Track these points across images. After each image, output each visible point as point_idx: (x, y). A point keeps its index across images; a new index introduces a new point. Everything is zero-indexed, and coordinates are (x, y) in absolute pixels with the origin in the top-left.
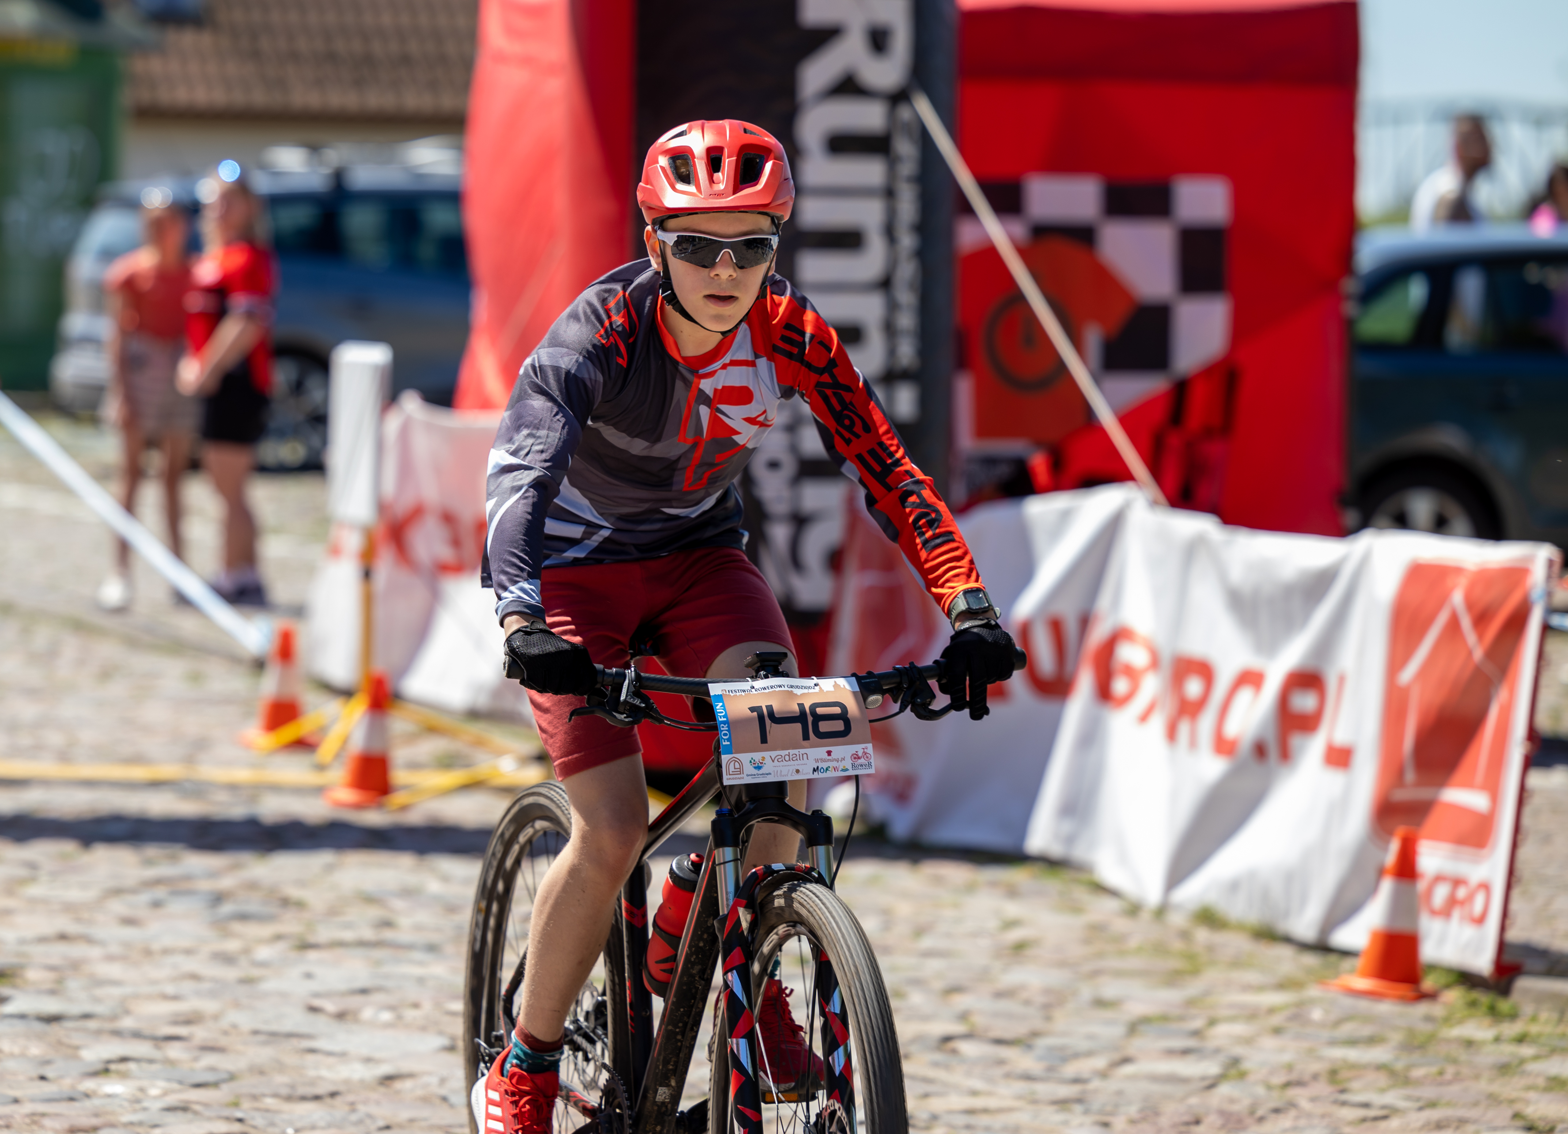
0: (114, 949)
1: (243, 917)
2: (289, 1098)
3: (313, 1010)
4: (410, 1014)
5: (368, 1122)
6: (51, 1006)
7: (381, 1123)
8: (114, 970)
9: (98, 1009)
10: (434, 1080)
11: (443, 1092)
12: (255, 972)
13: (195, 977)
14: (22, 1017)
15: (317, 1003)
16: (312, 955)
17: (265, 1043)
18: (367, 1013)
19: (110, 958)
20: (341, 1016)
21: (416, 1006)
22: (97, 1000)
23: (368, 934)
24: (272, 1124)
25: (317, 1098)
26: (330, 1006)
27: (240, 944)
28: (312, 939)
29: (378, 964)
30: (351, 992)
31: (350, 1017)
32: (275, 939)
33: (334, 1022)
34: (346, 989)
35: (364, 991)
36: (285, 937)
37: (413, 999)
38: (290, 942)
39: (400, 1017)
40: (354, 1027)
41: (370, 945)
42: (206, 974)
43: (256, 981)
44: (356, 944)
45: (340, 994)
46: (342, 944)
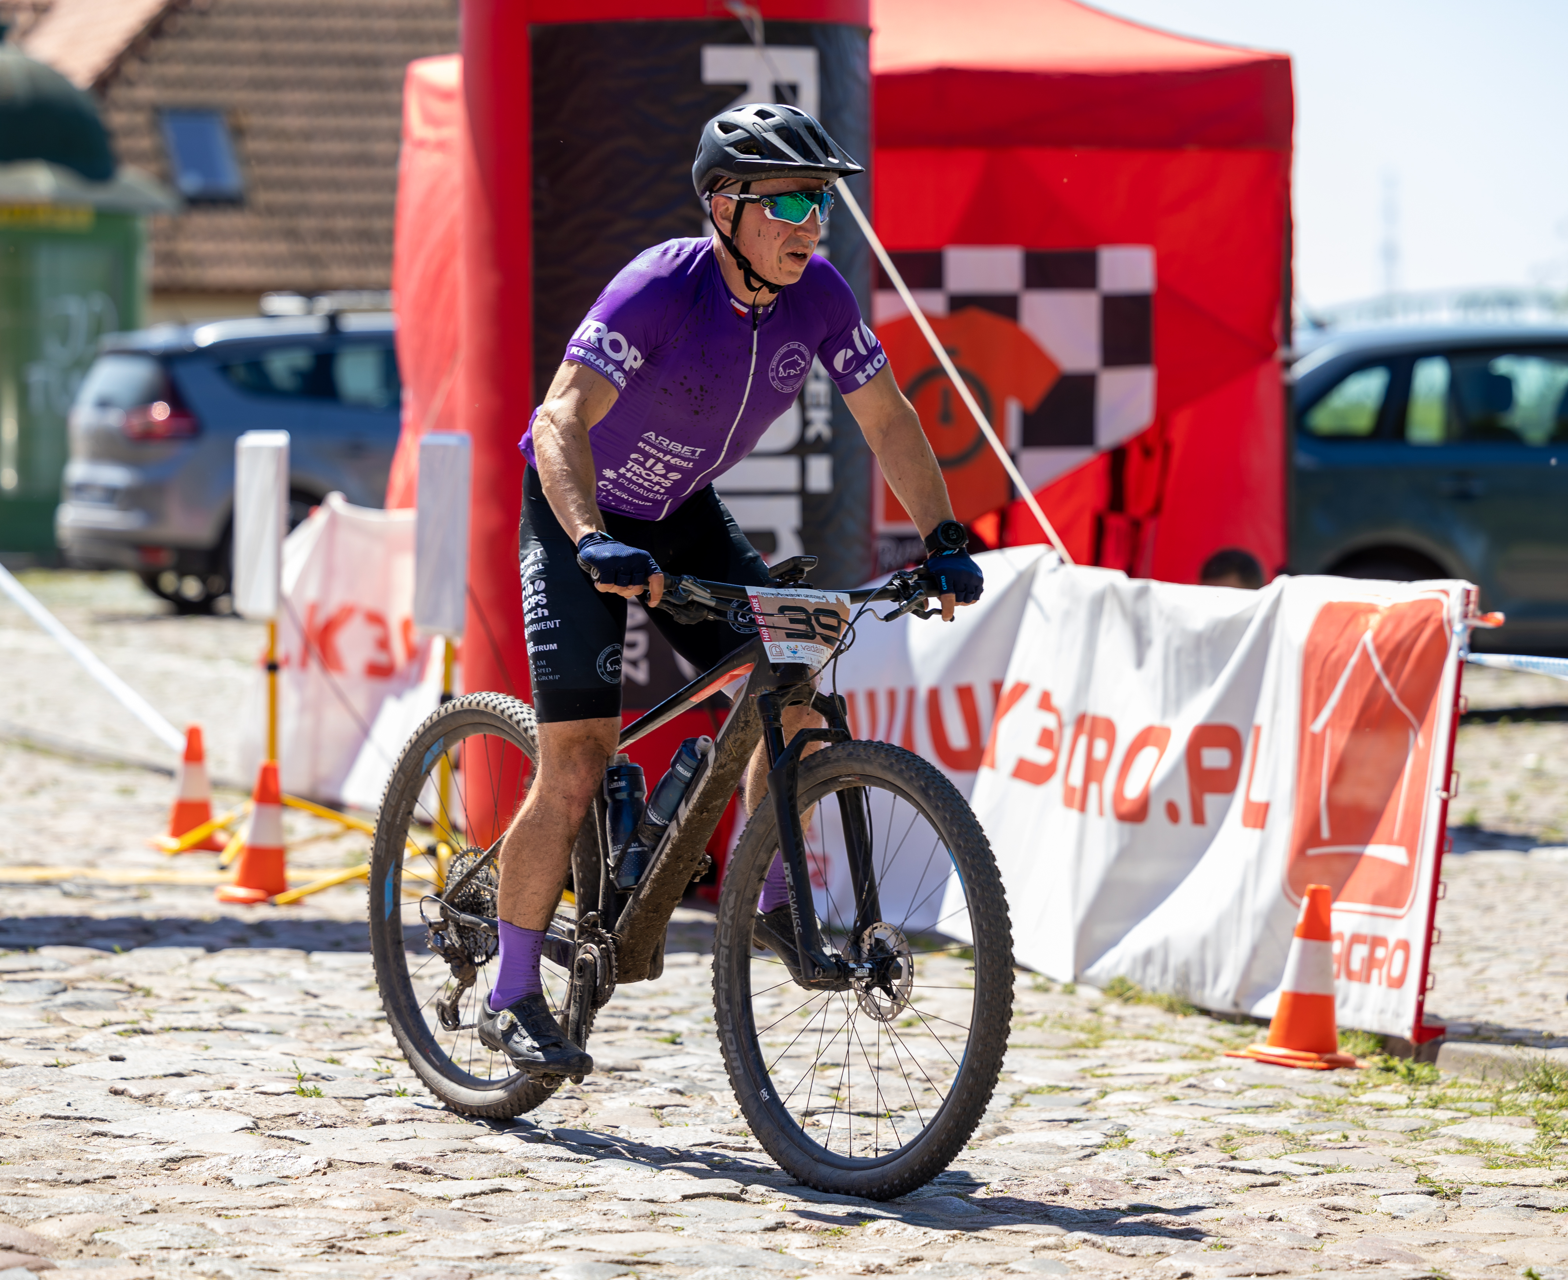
1: (79, 1005)
2: (54, 1183)
3: (116, 1093)
4: (217, 1095)
5: (133, 1205)
7: (147, 1207)
10: (224, 1161)
11: (229, 1174)
12: (68, 1057)
15: (120, 1086)
16: (139, 1039)
17: (50, 1128)
18: (171, 1097)
20: (146, 1098)
21: (229, 1088)
23: (209, 1019)
24: (26, 1210)
25: (87, 1181)
26: (136, 1090)
27: (63, 1030)
28: (145, 1025)
29: (207, 1048)
30: (165, 1076)
31: (154, 1100)
32: (104, 1026)
33: (137, 1105)
34: (162, 1073)
35: (180, 1075)
36: (117, 1023)
37: (229, 1082)
38: (120, 1028)
39: (207, 1099)
40: (156, 1109)
41: (207, 1030)
42: (13, 1060)
43: (64, 1066)
44: (192, 1029)
45: (154, 1077)
46: (176, 1029)
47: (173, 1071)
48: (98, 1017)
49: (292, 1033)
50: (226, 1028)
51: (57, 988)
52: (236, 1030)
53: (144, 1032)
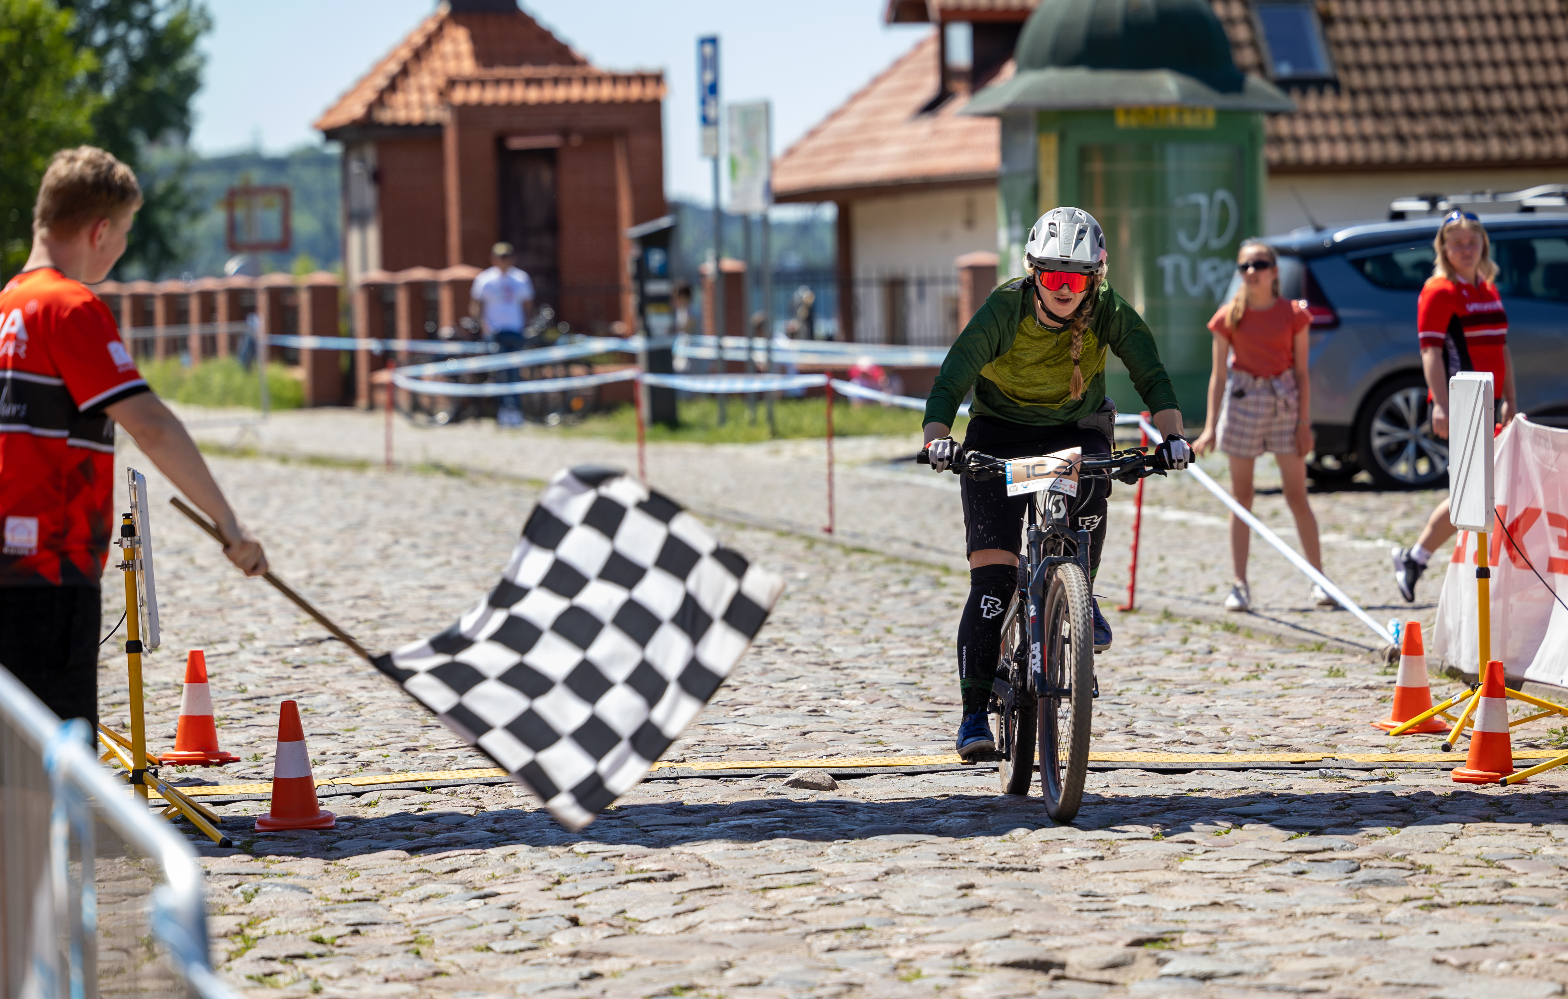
0: (1261, 914)
1: (1377, 882)
3: (1438, 962)
4: (1525, 963)
6: (1204, 966)
8: (1261, 933)
9: (1246, 967)
12: (1386, 931)
13: (1332, 936)
14: (1179, 976)
15: (1441, 956)
16: (1438, 913)
17: (1395, 993)
18: (1486, 965)
19: (1259, 922)
20: (1463, 967)
21: (1531, 956)
22: (1247, 960)
23: (1489, 894)
26: (1453, 960)
27: (1373, 906)
28: (1437, 900)
29: (1497, 920)
30: (1473, 946)
31: (1471, 968)
32: (1405, 901)
33: (1457, 973)
34: (1467, 943)
35: (1484, 945)
36: (1416, 899)
37: (1528, 951)
38: (1420, 903)
39: (1516, 967)
40: (1474, 977)
41: (1491, 904)
42: (1343, 934)
43: (1387, 938)
44: (1478, 903)
45: (1463, 948)
46: (1466, 903)
47: (1477, 941)
48: (1399, 893)
49: (1561, 906)
50: (1504, 902)
51: (1353, 866)
52: (1512, 903)
53: (1440, 906)
